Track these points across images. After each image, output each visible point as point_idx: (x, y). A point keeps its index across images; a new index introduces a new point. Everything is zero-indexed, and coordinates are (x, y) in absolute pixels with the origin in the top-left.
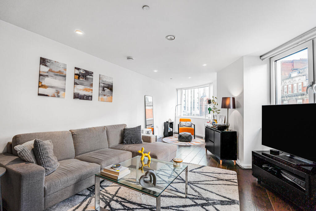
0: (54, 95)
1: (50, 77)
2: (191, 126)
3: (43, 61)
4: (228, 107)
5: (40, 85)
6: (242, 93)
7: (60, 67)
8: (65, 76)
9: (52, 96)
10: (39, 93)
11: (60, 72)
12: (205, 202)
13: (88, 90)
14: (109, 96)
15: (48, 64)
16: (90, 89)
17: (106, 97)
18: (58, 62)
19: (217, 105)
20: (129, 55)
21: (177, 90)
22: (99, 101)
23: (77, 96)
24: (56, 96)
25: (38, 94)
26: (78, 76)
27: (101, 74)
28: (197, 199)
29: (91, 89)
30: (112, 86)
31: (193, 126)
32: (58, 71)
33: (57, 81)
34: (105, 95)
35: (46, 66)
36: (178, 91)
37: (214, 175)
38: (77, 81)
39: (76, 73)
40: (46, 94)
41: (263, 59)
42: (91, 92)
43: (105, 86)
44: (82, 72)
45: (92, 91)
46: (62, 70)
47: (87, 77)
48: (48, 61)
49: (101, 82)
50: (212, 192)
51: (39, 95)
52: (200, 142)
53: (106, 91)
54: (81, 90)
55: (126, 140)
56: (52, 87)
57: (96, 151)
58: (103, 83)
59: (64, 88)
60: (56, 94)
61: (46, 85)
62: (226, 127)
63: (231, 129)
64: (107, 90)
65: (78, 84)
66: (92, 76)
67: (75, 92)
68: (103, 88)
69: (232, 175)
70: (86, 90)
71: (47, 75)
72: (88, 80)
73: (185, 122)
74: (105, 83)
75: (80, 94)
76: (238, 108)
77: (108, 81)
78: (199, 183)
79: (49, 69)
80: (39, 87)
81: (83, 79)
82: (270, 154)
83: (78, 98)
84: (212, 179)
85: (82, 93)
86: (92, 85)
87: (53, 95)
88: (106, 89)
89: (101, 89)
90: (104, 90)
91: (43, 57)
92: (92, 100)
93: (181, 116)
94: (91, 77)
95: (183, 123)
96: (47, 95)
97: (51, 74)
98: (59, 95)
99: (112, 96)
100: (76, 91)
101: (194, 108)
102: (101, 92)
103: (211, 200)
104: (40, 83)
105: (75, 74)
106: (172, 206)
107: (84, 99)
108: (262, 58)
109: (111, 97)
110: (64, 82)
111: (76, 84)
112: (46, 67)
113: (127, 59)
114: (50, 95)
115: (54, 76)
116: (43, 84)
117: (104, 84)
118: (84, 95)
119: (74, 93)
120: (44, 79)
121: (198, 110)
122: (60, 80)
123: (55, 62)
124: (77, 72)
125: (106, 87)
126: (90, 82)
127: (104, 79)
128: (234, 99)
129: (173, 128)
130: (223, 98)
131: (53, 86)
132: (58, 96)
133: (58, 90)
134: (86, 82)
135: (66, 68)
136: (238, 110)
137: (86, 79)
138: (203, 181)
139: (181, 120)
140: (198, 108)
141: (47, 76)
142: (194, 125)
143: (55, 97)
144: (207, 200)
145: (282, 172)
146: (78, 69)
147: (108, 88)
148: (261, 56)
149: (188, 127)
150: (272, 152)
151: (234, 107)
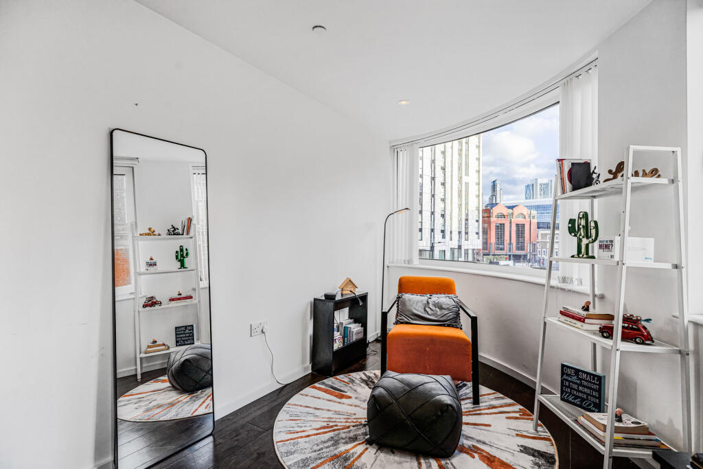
2: (454, 322)
21: (395, 149)
31: (465, 321)
36: (401, 154)
73: (424, 298)
93: (409, 261)
95: (416, 302)
101: (467, 233)
121: (478, 238)
129: (364, 325)
139: (405, 286)
140: (477, 233)
142: (474, 320)
149: (442, 323)
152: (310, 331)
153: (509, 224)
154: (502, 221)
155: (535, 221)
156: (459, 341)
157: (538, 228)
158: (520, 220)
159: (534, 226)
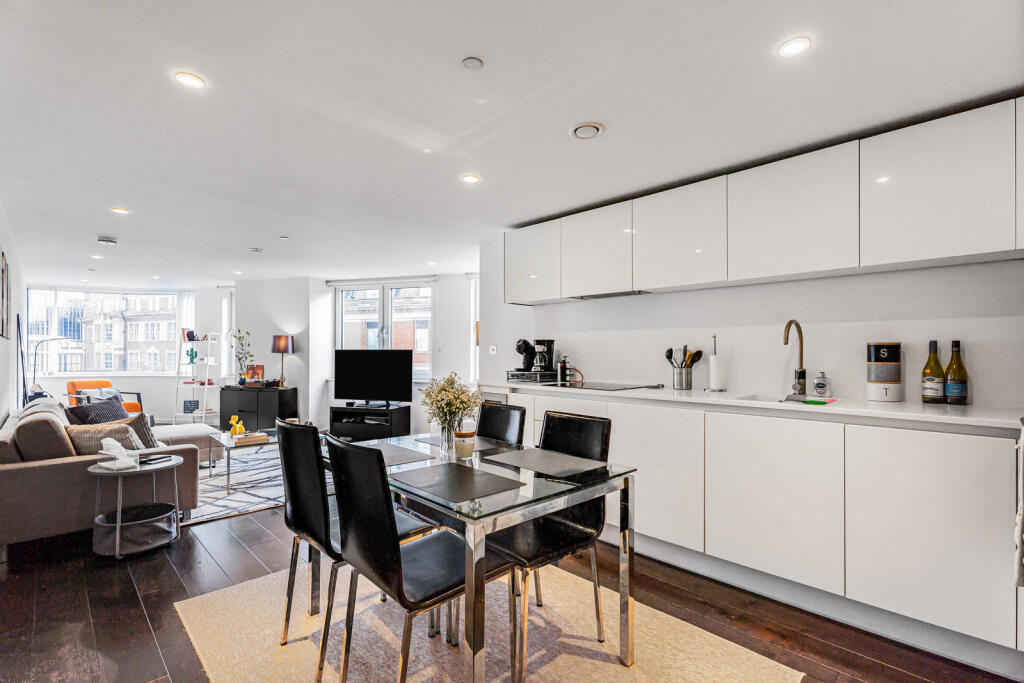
4: (284, 351)
6: (307, 329)
19: (249, 345)
41: (328, 287)
62: (278, 383)
63: (287, 385)
73: (96, 390)
76: (298, 351)
82: (346, 407)
128: (293, 338)
130: (275, 336)
136: (299, 356)
142: (139, 395)
145: (364, 418)
148: (326, 282)
150: (348, 404)
151: (293, 352)
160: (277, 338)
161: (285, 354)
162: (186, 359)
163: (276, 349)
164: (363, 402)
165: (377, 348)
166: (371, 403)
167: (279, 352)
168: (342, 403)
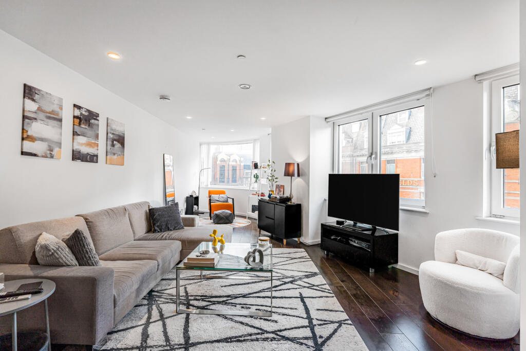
0: (46, 155)
1: (40, 122)
2: (227, 201)
3: (29, 92)
4: (292, 175)
5: (25, 136)
6: (308, 158)
7: (53, 104)
8: (60, 120)
9: (43, 157)
10: (24, 151)
11: (53, 112)
12: (291, 279)
13: (93, 145)
14: (119, 155)
15: (36, 97)
16: (95, 143)
17: (115, 157)
18: (50, 94)
19: (275, 171)
20: (165, 93)
22: (106, 163)
23: (77, 156)
24: (49, 156)
25: (20, 153)
26: (78, 120)
27: (109, 117)
28: (283, 278)
29: (97, 142)
30: (123, 138)
31: (230, 200)
32: (51, 110)
33: (49, 128)
34: (114, 154)
35: (33, 100)
37: (285, 256)
38: (77, 129)
39: (76, 115)
40: (34, 152)
41: (328, 122)
42: (96, 148)
43: (115, 138)
44: (84, 113)
45: (98, 146)
46: (56, 108)
47: (91, 122)
48: (36, 92)
49: (109, 131)
50: (293, 270)
51: (23, 153)
52: (243, 222)
53: (116, 146)
54: (82, 144)
55: (158, 226)
56: (42, 140)
57: (121, 246)
58: (112, 132)
59: (59, 141)
60: (49, 152)
61: (35, 135)
62: (289, 199)
63: (294, 201)
64: (118, 145)
65: (79, 135)
66: (98, 120)
67: (74, 149)
68: (113, 142)
69: (302, 252)
70: (89, 145)
71: (35, 117)
72: (92, 127)
73: (218, 195)
74: (115, 133)
75: (81, 151)
76: (302, 175)
77: (118, 129)
78: (275, 265)
79: (37, 106)
80: (23, 139)
81: (86, 125)
82: (336, 225)
83: (79, 159)
84: (286, 259)
85: (85, 150)
86: (97, 137)
87: (44, 155)
88: (117, 143)
89: (110, 143)
90: (113, 145)
91: (29, 84)
92: (97, 162)
93: (207, 185)
94: (96, 122)
95: (215, 197)
96: (35, 155)
97: (41, 116)
98: (53, 153)
99: (124, 155)
100: (76, 147)
102: (109, 147)
103: (296, 277)
104: (24, 131)
105: (74, 117)
106: (264, 289)
107: (87, 161)
108: (327, 120)
109: (122, 156)
110: (59, 130)
111: (75, 134)
112: (33, 102)
113: (161, 98)
114: (40, 155)
115: (45, 119)
116: (30, 133)
117: (113, 134)
118: (88, 153)
119: (73, 151)
120: (31, 126)
122: (54, 127)
123: (47, 93)
124: (77, 113)
125: (116, 140)
126: (95, 131)
127: (114, 127)
128: (298, 165)
129: (198, 206)
130: (286, 164)
131: (43, 137)
132: (52, 157)
133: (52, 145)
134: (89, 132)
135: (62, 106)
136: (303, 179)
137: (89, 126)
138: (278, 263)
139: (210, 193)
141: (35, 119)
142: (233, 199)
143: (47, 157)
144: (293, 278)
145: (349, 240)
146: (79, 108)
147: (118, 141)
148: (326, 118)
149: (224, 202)
150: (338, 223)
151: (299, 175)
152: (185, 207)
153: (227, 166)
154: (223, 164)
155: (242, 164)
156: (230, 205)
157: (244, 168)
158: (234, 163)
159: (242, 168)
160: (288, 165)
161: (293, 177)
162: (254, 180)
163: (288, 174)
164: (352, 223)
165: (367, 173)
166: (359, 224)
167: (288, 175)
168: (332, 221)
